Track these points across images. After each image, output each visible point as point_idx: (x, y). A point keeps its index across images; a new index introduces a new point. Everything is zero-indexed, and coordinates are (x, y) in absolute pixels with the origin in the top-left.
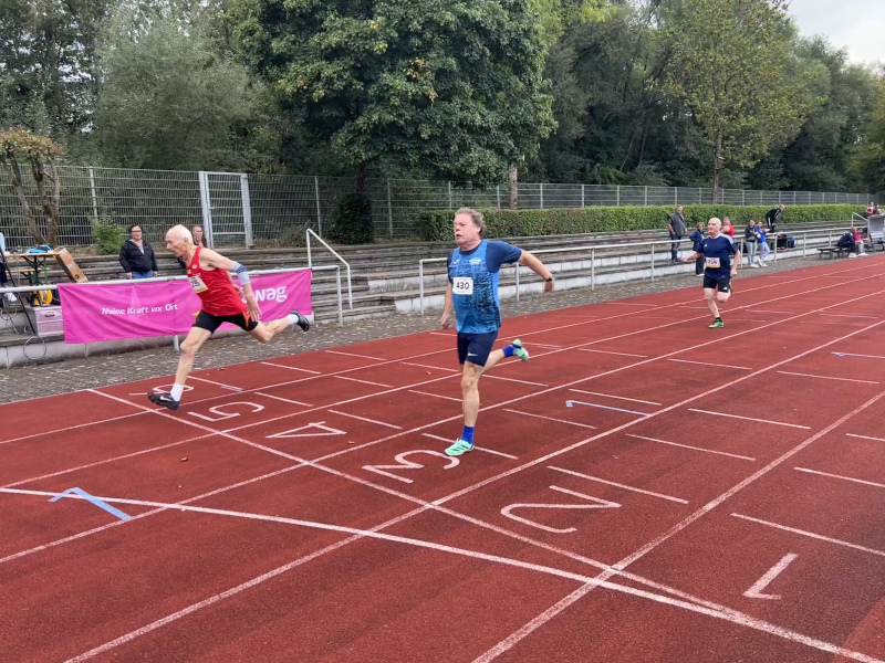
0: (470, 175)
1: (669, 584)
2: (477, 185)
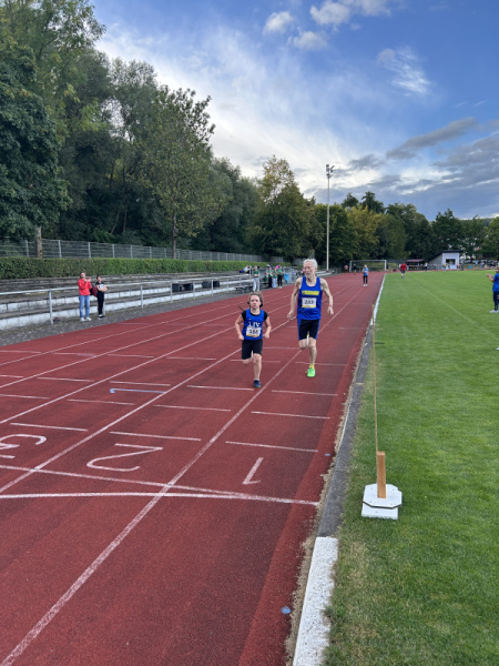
0: (10, 233)
2: (14, 239)
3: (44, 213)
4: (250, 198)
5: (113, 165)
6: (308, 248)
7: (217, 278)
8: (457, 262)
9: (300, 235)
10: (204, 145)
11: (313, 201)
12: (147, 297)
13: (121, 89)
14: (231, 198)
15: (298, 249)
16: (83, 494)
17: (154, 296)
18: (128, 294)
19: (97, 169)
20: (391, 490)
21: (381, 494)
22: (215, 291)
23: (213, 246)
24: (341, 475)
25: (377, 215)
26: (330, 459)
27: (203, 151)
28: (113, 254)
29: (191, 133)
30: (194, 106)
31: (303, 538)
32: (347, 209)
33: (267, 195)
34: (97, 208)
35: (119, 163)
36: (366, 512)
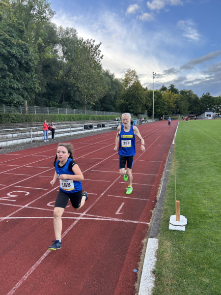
0: (14, 103)
1: (98, 215)
2: (15, 106)
3: (28, 94)
4: (119, 87)
5: (59, 73)
6: (145, 109)
7: (104, 123)
8: (212, 116)
9: (140, 103)
10: (98, 64)
11: (147, 88)
12: (73, 131)
13: (62, 40)
14: (110, 87)
15: (140, 110)
16: (45, 218)
17: (76, 131)
18: (65, 130)
19: (51, 75)
20: (182, 218)
21: (178, 219)
22: (103, 129)
23: (102, 109)
24: (160, 211)
25: (175, 95)
26: (154, 204)
27: (98, 67)
28: (59, 112)
29: (93, 59)
30: (94, 47)
31: (142, 238)
32: (161, 92)
33: (126, 86)
34: (51, 92)
35: (61, 72)
36: (171, 227)
